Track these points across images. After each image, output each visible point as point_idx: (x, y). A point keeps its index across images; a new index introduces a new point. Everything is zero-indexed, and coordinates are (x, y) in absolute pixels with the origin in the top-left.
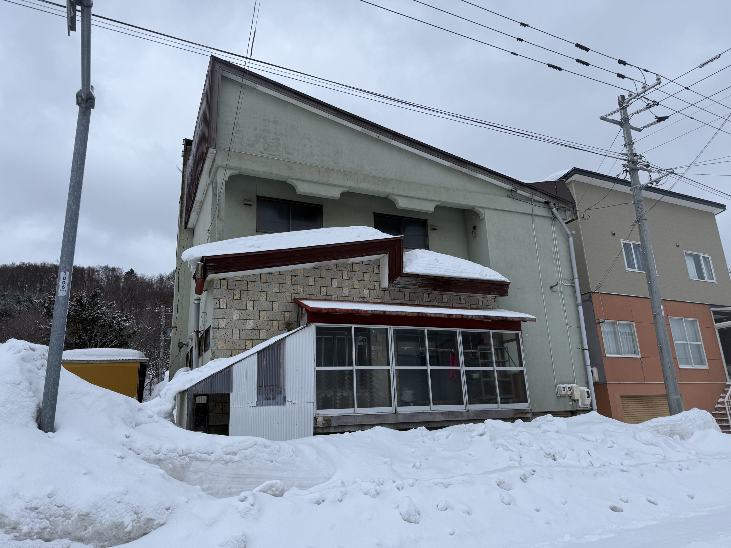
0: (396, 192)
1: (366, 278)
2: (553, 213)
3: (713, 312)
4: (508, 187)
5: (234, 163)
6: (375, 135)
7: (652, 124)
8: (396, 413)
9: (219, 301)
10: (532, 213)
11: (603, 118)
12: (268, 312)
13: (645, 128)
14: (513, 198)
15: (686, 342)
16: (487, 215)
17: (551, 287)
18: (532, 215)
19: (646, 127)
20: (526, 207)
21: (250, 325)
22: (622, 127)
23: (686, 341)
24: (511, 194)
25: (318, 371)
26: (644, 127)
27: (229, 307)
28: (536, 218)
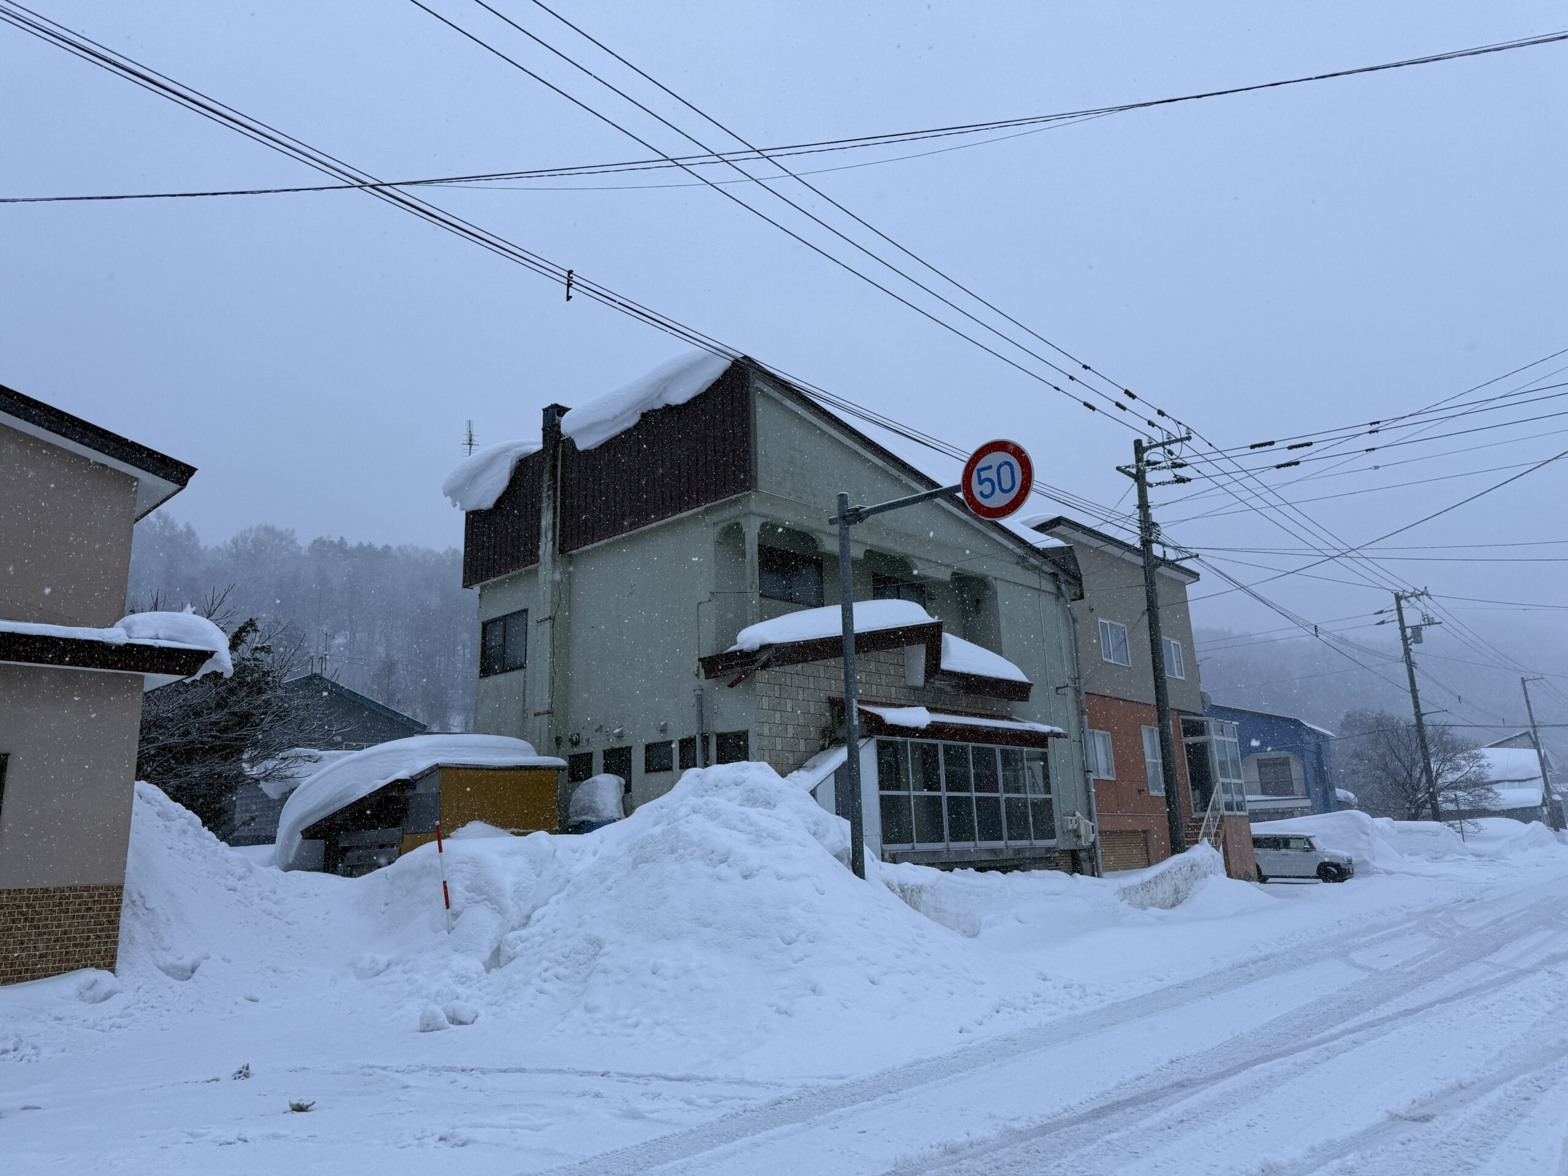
0: (917, 553)
1: (892, 672)
2: (1059, 588)
3: (1182, 720)
4: (1019, 551)
5: (767, 509)
6: (895, 472)
7: (1169, 483)
8: (948, 850)
9: (761, 699)
10: (1039, 587)
11: (1118, 468)
12: (806, 715)
13: (1159, 486)
14: (1024, 567)
15: (1156, 761)
16: (1000, 587)
17: (1057, 688)
18: (1039, 590)
19: (1160, 484)
20: (1032, 579)
21: (791, 731)
22: (1136, 481)
23: (1156, 759)
24: (1022, 561)
25: (882, 798)
26: (1157, 484)
27: (771, 707)
28: (1042, 594)
